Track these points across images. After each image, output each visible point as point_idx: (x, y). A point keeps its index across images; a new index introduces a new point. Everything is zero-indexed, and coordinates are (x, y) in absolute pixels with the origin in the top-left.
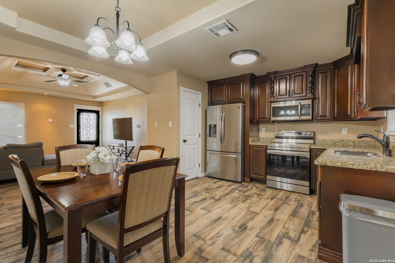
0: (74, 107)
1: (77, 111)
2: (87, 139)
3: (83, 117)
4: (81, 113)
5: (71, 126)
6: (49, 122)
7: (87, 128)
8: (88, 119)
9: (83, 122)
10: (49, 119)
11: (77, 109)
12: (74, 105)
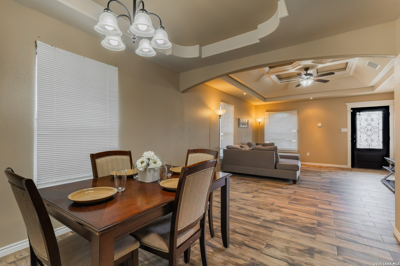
0: (347, 106)
1: (352, 111)
2: (367, 146)
3: (360, 117)
4: (358, 113)
5: (343, 130)
6: (319, 127)
7: (366, 132)
8: (369, 120)
9: (360, 124)
10: (318, 124)
11: (352, 109)
12: (347, 104)
